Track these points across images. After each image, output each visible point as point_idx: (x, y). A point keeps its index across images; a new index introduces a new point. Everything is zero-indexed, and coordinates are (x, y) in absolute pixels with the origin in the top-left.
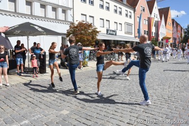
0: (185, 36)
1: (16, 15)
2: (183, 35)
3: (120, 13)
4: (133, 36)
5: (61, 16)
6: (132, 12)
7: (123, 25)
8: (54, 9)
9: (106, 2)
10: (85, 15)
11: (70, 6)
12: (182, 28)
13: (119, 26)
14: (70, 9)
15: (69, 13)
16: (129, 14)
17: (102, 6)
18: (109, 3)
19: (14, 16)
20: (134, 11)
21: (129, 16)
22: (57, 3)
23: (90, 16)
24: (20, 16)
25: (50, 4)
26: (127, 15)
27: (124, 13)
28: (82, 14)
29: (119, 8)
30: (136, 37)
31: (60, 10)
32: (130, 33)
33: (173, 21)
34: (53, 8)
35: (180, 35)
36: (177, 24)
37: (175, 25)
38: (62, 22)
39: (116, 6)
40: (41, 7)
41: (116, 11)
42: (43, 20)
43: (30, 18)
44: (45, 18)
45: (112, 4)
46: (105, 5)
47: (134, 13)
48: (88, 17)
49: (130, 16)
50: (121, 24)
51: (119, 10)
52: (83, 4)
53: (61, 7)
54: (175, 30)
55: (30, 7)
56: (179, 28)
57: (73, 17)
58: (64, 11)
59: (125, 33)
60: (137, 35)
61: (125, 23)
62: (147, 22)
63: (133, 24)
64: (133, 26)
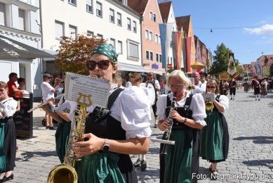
0: (214, 63)
2: (212, 62)
3: (120, 22)
4: (139, 63)
5: (17, 23)
6: (138, 21)
7: (124, 44)
9: (98, 2)
10: (62, 24)
12: (207, 51)
13: (118, 45)
14: (34, 9)
15: (34, 16)
16: (133, 25)
17: (90, 9)
18: (100, 4)
20: (141, 20)
21: (132, 29)
23: (71, 26)
26: (129, 26)
27: (125, 22)
28: (56, 22)
29: (118, 13)
30: (144, 65)
32: (134, 58)
33: (196, 38)
35: (205, 63)
36: (202, 45)
37: (198, 46)
39: (113, 11)
41: (112, 19)
45: (107, 6)
46: (96, 7)
47: (141, 23)
48: (67, 26)
49: (135, 29)
50: (121, 42)
51: (117, 17)
53: (17, 2)
54: (199, 53)
56: (204, 51)
57: (41, 26)
59: (128, 59)
60: (146, 61)
61: (128, 40)
62: (159, 39)
63: (140, 42)
64: (140, 45)
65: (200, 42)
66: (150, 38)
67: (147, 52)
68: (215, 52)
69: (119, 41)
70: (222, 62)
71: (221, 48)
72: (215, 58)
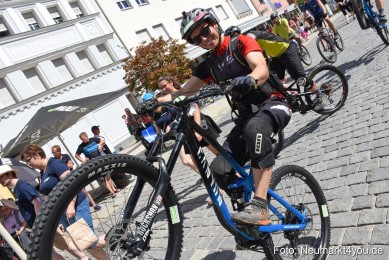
1: (21, 108)
4: (255, 14)
5: (102, 59)
8: (82, 54)
10: (145, 30)
11: (107, 31)
13: (218, 12)
14: (110, 36)
15: (112, 43)
19: (18, 111)
22: (79, 41)
23: (154, 27)
24: (28, 105)
25: (68, 49)
28: (138, 33)
30: (262, 13)
31: (93, 50)
32: (249, 12)
34: (78, 54)
38: (110, 69)
40: (56, 65)
42: (73, 85)
43: (49, 96)
44: (76, 80)
48: (151, 30)
50: (220, 6)
52: (128, 12)
53: (92, 42)
55: (36, 77)
57: (125, 47)
58: (102, 47)
59: (238, 18)
60: (262, 7)
69: (218, 7)
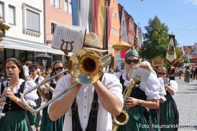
0: (144, 42)
2: (141, 41)
12: (136, 26)
30: (47, 42)
33: (121, 8)
35: (132, 42)
36: (128, 17)
37: (123, 19)
50: (13, 7)
54: (124, 29)
56: (131, 26)
59: (23, 32)
60: (50, 37)
61: (24, 5)
62: (70, 6)
63: (42, 9)
64: (42, 14)
65: (127, 14)
66: (57, 4)
67: (53, 24)
68: (146, 28)
69: (10, 6)
70: (155, 42)
71: (154, 23)
72: (146, 36)
